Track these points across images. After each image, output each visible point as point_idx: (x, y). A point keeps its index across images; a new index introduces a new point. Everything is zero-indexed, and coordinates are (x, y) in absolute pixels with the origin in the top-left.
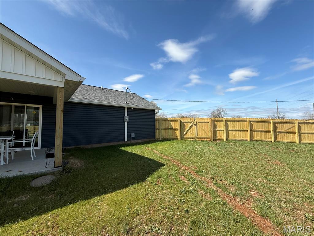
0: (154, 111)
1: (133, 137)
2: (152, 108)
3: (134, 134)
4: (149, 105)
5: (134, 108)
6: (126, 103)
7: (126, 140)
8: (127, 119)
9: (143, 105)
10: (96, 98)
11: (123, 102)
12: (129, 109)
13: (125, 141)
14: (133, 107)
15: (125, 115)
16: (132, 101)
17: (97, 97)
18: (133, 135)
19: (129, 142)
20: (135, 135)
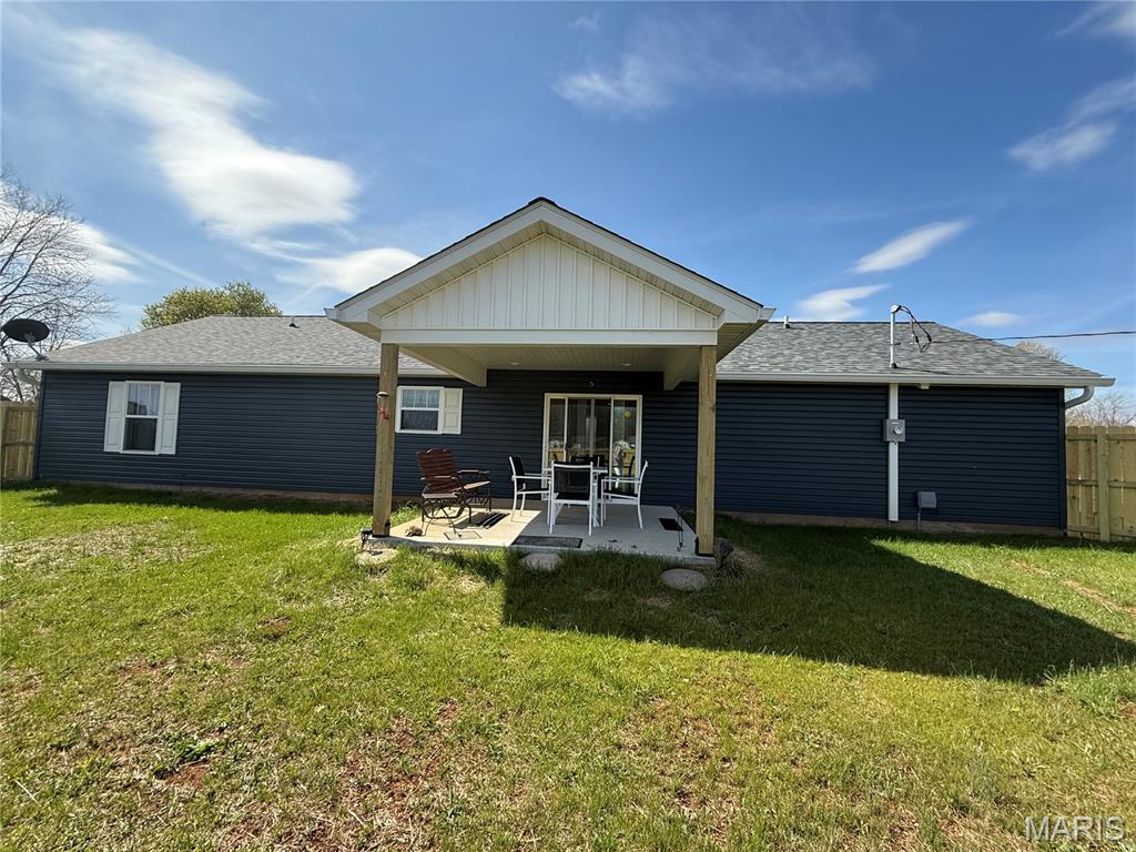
0: (1058, 392)
1: (925, 506)
2: (1041, 378)
3: (933, 494)
4: (1020, 366)
5: (934, 388)
6: (895, 366)
7: (894, 515)
8: (898, 432)
9: (981, 367)
10: (776, 361)
11: (881, 367)
12: (907, 391)
13: (891, 518)
14: (925, 380)
15: (887, 417)
16: (919, 357)
17: (774, 357)
18: (928, 499)
19: (908, 525)
20: (938, 501)
